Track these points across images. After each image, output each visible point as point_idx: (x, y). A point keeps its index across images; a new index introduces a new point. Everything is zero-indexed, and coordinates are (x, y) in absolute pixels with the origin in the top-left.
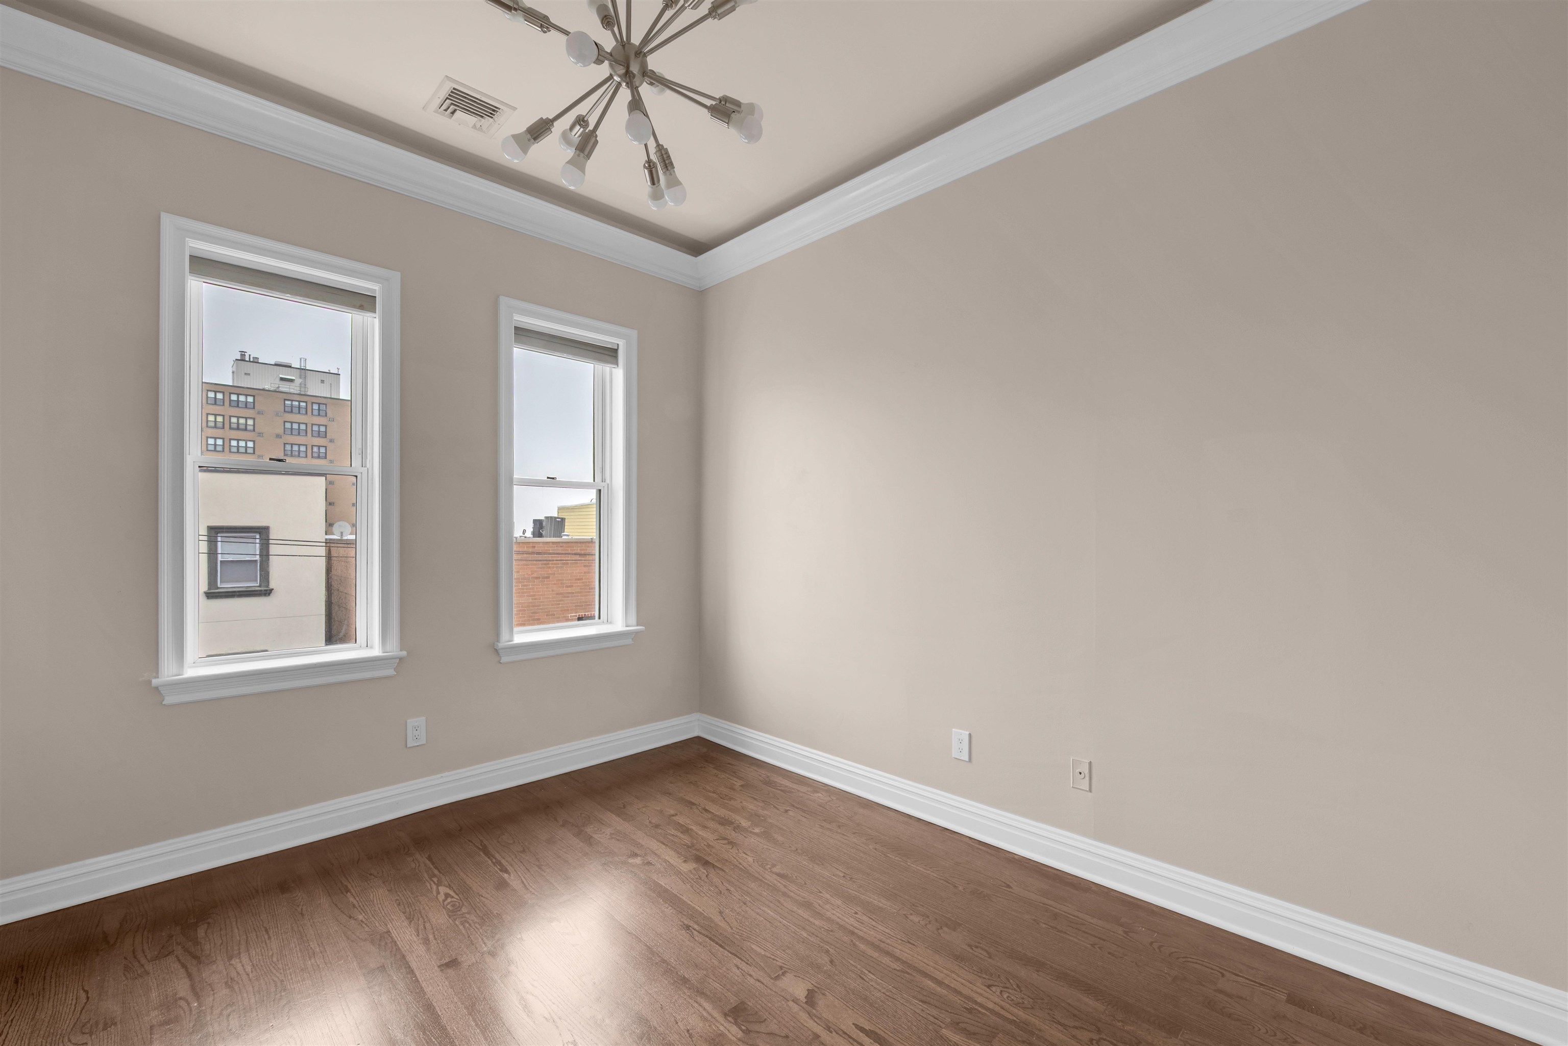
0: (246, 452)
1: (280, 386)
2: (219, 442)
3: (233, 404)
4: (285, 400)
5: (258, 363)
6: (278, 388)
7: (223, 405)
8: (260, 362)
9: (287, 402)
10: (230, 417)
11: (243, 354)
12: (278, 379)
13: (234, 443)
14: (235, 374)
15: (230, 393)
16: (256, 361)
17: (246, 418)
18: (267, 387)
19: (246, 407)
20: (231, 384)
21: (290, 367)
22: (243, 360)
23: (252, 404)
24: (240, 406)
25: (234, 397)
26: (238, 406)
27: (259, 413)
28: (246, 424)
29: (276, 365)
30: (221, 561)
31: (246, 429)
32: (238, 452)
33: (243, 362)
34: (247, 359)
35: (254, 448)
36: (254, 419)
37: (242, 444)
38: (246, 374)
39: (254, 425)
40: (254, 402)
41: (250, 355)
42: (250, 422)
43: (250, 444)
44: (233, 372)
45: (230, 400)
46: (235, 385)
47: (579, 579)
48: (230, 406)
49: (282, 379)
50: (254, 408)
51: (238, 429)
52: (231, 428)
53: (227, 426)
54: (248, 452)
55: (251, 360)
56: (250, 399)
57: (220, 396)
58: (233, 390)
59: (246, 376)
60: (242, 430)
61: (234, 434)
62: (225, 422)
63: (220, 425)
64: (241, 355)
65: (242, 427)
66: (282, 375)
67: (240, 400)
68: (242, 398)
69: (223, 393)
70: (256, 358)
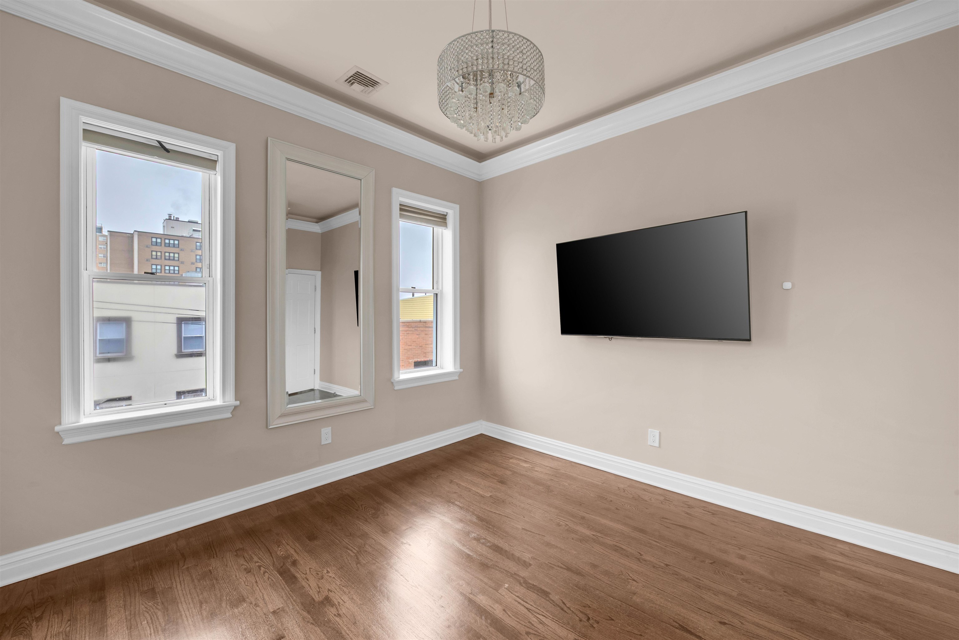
0: (174, 273)
1: (193, 234)
2: (159, 267)
3: (167, 245)
4: (196, 242)
5: (179, 221)
6: (192, 235)
7: (161, 246)
8: (180, 220)
9: (197, 244)
10: (165, 252)
11: (170, 216)
12: (192, 230)
13: (167, 268)
14: (165, 228)
15: (165, 239)
16: (177, 220)
17: (174, 253)
18: (184, 235)
19: (174, 246)
20: (162, 233)
21: (197, 223)
22: (170, 219)
23: (178, 245)
24: (171, 246)
25: (167, 241)
26: (169, 246)
27: (182, 250)
28: (174, 257)
29: (189, 222)
30: (184, 337)
31: (174, 260)
32: (169, 273)
33: (170, 220)
34: (172, 218)
35: (179, 270)
36: (179, 254)
37: (172, 268)
38: (172, 227)
39: (179, 257)
40: (178, 244)
41: (174, 216)
42: (176, 255)
43: (176, 268)
44: (164, 227)
45: (165, 243)
46: (165, 234)
47: (414, 342)
48: (165, 246)
49: (194, 230)
50: (179, 247)
51: (169, 259)
52: (165, 259)
53: (163, 258)
54: (175, 273)
55: (175, 219)
56: (176, 242)
57: (159, 240)
58: (166, 237)
59: (172, 228)
60: (172, 260)
61: (167, 262)
62: (162, 256)
63: (159, 257)
64: (169, 216)
65: (172, 258)
66: (194, 228)
67: (170, 243)
68: (172, 242)
69: (161, 239)
70: (177, 218)
